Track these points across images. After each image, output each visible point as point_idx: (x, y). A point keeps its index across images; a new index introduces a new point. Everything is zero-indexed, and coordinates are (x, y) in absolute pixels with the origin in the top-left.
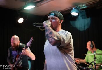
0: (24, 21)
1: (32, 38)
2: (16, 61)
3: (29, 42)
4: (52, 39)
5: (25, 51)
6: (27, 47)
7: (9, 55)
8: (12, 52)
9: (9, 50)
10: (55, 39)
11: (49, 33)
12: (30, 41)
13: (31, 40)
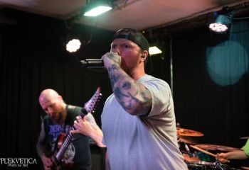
0: (81, 46)
1: (98, 91)
2: (58, 150)
3: (90, 101)
4: (130, 101)
5: (80, 124)
6: (85, 112)
7: (42, 134)
8: (51, 126)
9: (43, 124)
10: (137, 100)
11: (122, 85)
12: (93, 97)
13: (95, 95)
